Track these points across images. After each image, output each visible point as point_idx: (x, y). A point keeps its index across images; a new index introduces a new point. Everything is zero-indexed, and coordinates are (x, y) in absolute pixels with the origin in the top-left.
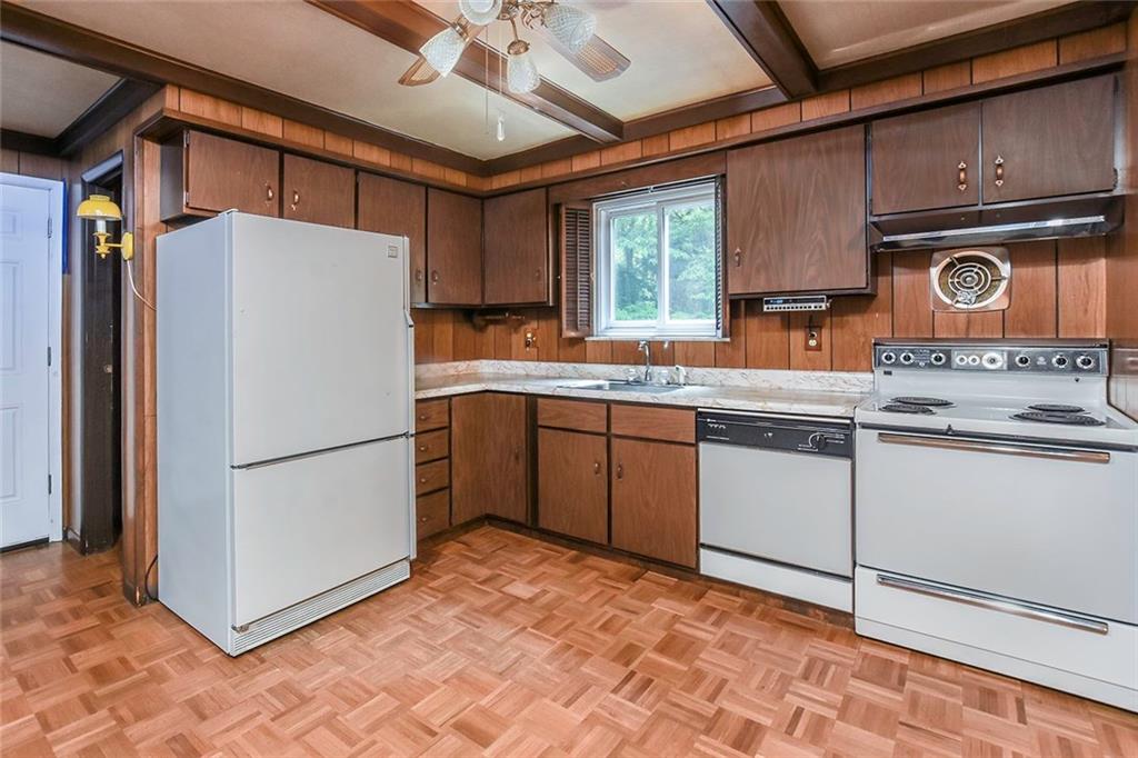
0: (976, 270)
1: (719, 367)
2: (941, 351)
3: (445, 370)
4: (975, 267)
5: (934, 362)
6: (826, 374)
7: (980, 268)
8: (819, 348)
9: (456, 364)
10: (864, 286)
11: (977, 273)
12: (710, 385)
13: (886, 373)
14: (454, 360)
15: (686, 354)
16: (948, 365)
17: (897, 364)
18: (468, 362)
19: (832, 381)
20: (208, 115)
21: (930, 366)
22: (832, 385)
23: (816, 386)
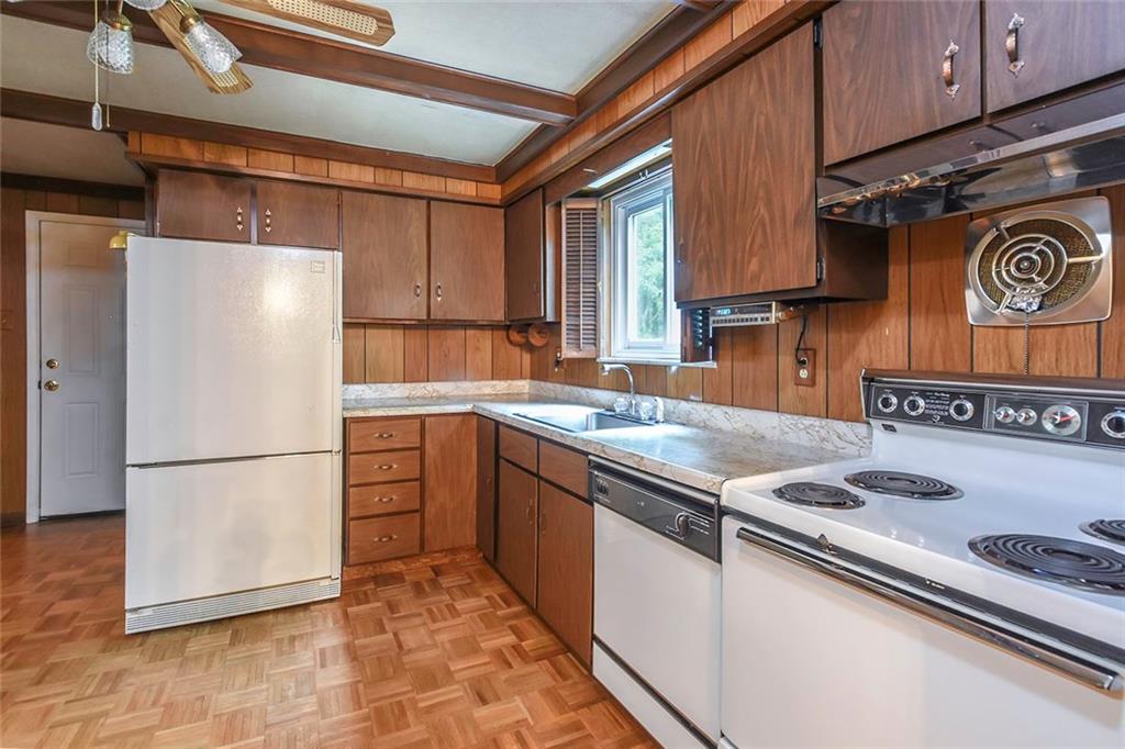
0: (1039, 246)
1: (706, 402)
2: (969, 397)
3: (479, 388)
4: (1037, 240)
5: (955, 416)
6: (816, 422)
7: (1047, 244)
8: (812, 381)
9: (494, 382)
10: (814, 284)
11: (1040, 253)
12: (696, 426)
13: (886, 427)
14: (493, 379)
15: (677, 382)
16: (975, 424)
17: (900, 415)
18: (509, 382)
19: (823, 433)
20: (169, 153)
21: (948, 422)
22: (823, 440)
23: (804, 440)
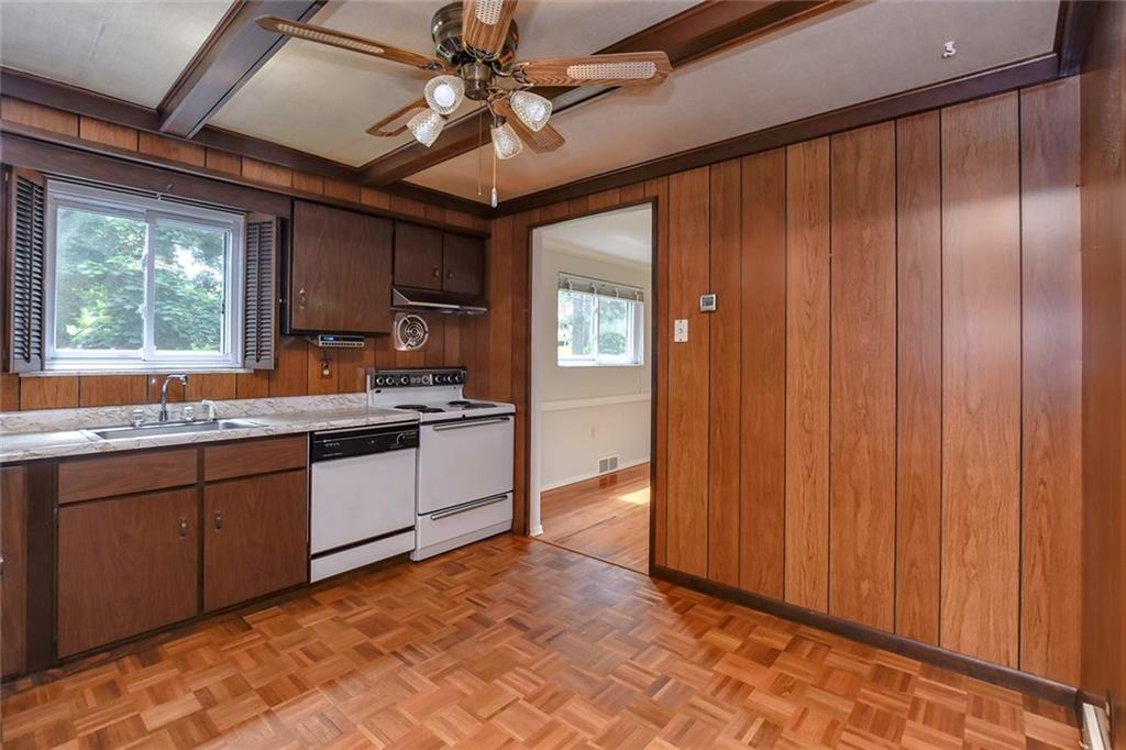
1: (241, 398)
2: (406, 375)
5: (403, 383)
6: (336, 396)
8: (330, 376)
13: (378, 391)
15: (201, 387)
17: (386, 385)
19: (341, 401)
21: (401, 385)
22: (341, 405)
23: (330, 406)
